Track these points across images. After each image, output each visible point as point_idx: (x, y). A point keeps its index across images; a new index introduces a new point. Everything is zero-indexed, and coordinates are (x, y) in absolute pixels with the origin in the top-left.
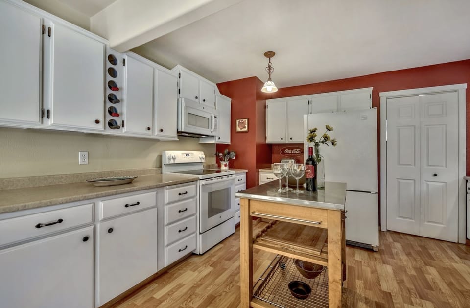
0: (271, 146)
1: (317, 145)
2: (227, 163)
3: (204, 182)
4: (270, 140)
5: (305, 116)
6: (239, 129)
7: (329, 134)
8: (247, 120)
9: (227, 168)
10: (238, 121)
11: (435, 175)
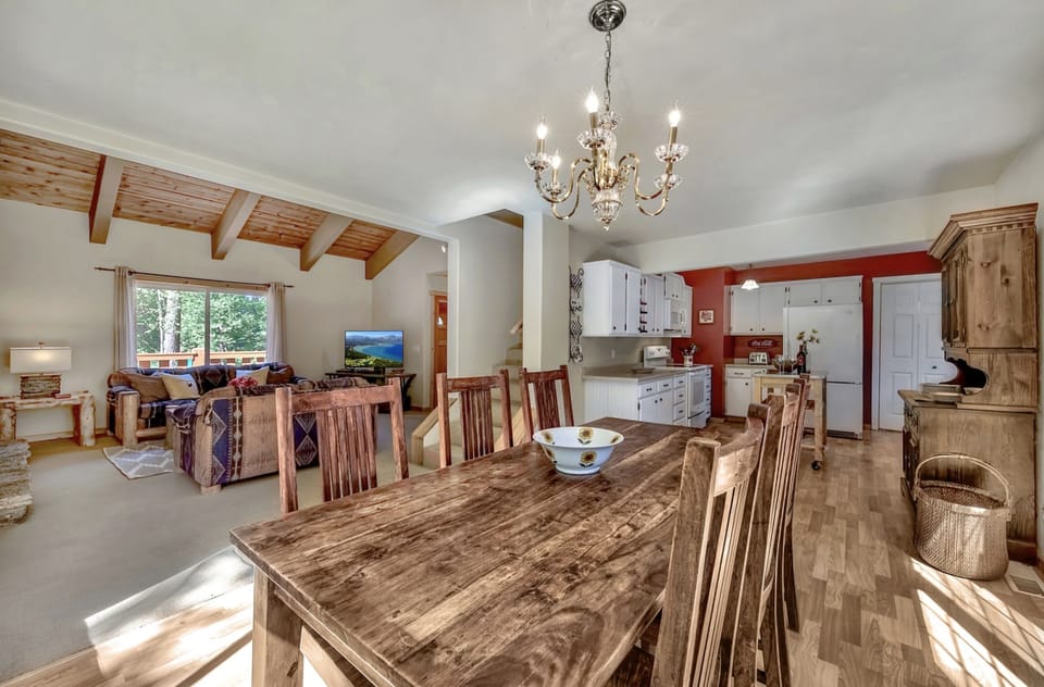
0: (734, 338)
1: (805, 342)
2: (691, 357)
3: (693, 374)
4: (734, 332)
5: (785, 310)
6: (702, 321)
7: (814, 335)
8: (712, 312)
9: (691, 363)
10: (701, 313)
11: (935, 368)
